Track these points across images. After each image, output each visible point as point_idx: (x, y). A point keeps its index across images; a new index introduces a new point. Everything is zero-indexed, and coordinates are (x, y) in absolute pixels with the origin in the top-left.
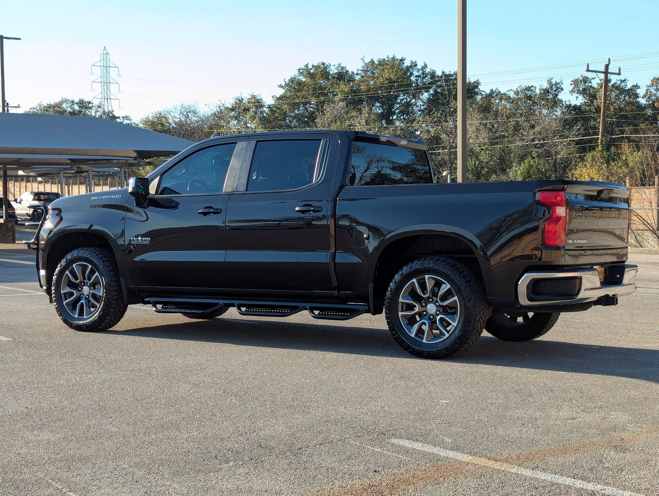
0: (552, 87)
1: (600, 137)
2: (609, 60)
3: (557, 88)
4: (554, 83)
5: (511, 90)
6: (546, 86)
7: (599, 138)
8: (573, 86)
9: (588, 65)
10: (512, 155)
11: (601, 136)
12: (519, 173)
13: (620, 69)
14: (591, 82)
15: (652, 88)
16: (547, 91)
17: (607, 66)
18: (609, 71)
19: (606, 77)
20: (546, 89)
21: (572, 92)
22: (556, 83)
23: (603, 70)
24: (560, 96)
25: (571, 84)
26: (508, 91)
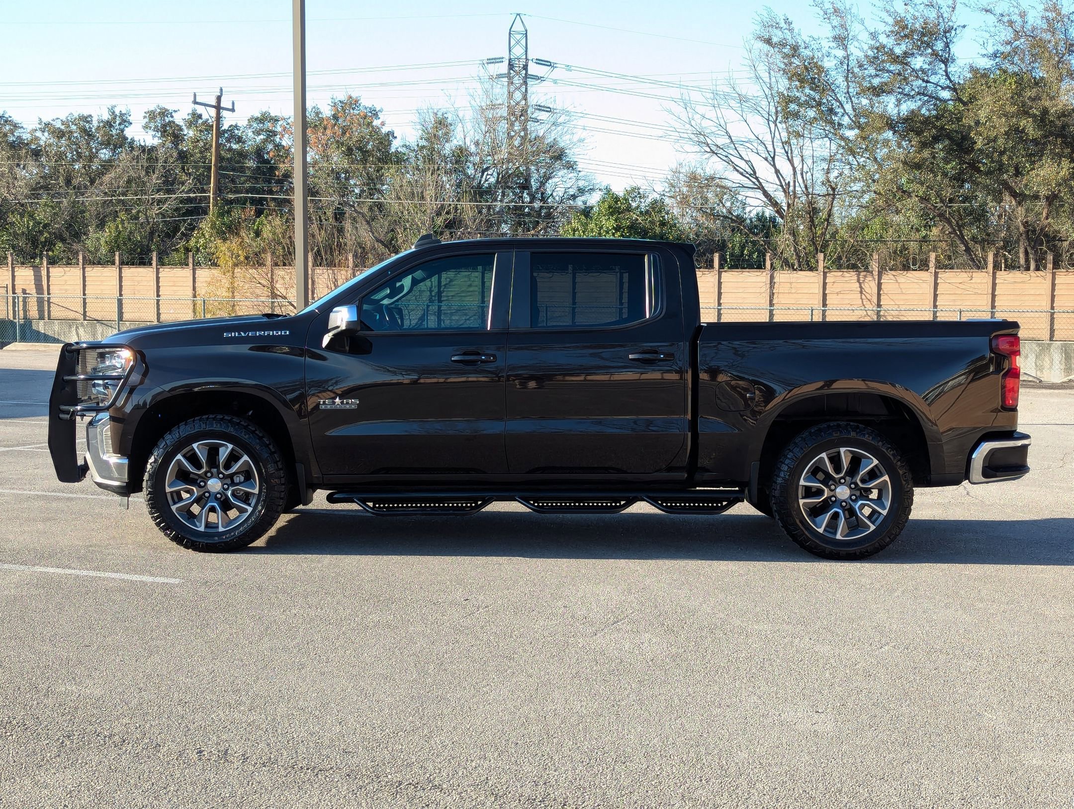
0: (115, 118)
1: (212, 196)
2: (221, 90)
3: (125, 121)
4: (117, 113)
5: (58, 119)
6: (106, 116)
7: (209, 196)
8: (147, 120)
9: (195, 95)
10: (87, 215)
11: (213, 194)
12: (102, 241)
13: (233, 103)
14: (172, 117)
15: (249, 131)
16: (109, 124)
17: (219, 99)
18: (222, 105)
19: (218, 114)
20: (108, 122)
21: (146, 127)
22: (122, 115)
23: (214, 103)
24: (129, 133)
25: (145, 117)
26: (53, 120)
